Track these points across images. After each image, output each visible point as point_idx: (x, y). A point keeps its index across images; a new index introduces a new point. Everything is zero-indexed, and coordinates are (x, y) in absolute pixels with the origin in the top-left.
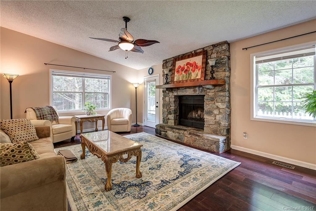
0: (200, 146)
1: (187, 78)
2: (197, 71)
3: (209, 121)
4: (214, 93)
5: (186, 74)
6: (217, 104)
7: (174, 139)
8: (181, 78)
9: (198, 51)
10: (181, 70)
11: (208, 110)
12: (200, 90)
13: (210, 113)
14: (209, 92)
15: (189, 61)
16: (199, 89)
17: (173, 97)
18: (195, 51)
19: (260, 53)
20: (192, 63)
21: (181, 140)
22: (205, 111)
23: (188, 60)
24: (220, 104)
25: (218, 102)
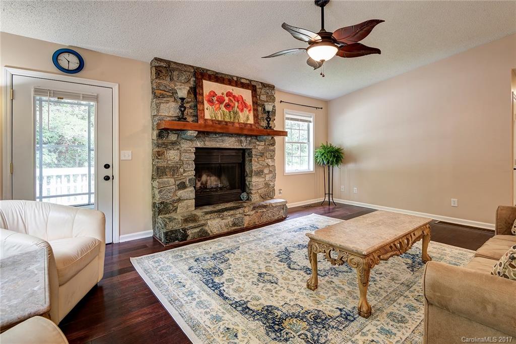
0: (269, 219)
1: (232, 118)
2: (246, 111)
3: (258, 185)
4: (263, 147)
5: (230, 112)
6: (267, 161)
7: (226, 230)
8: (219, 115)
9: (243, 81)
10: (217, 101)
11: (259, 170)
12: (248, 142)
13: (259, 173)
14: (259, 145)
15: (231, 91)
16: (247, 140)
17: (193, 150)
18: (237, 77)
19: (291, 111)
20: (237, 96)
21: (240, 226)
22: (255, 171)
23: (229, 88)
24: (270, 160)
25: (268, 159)
